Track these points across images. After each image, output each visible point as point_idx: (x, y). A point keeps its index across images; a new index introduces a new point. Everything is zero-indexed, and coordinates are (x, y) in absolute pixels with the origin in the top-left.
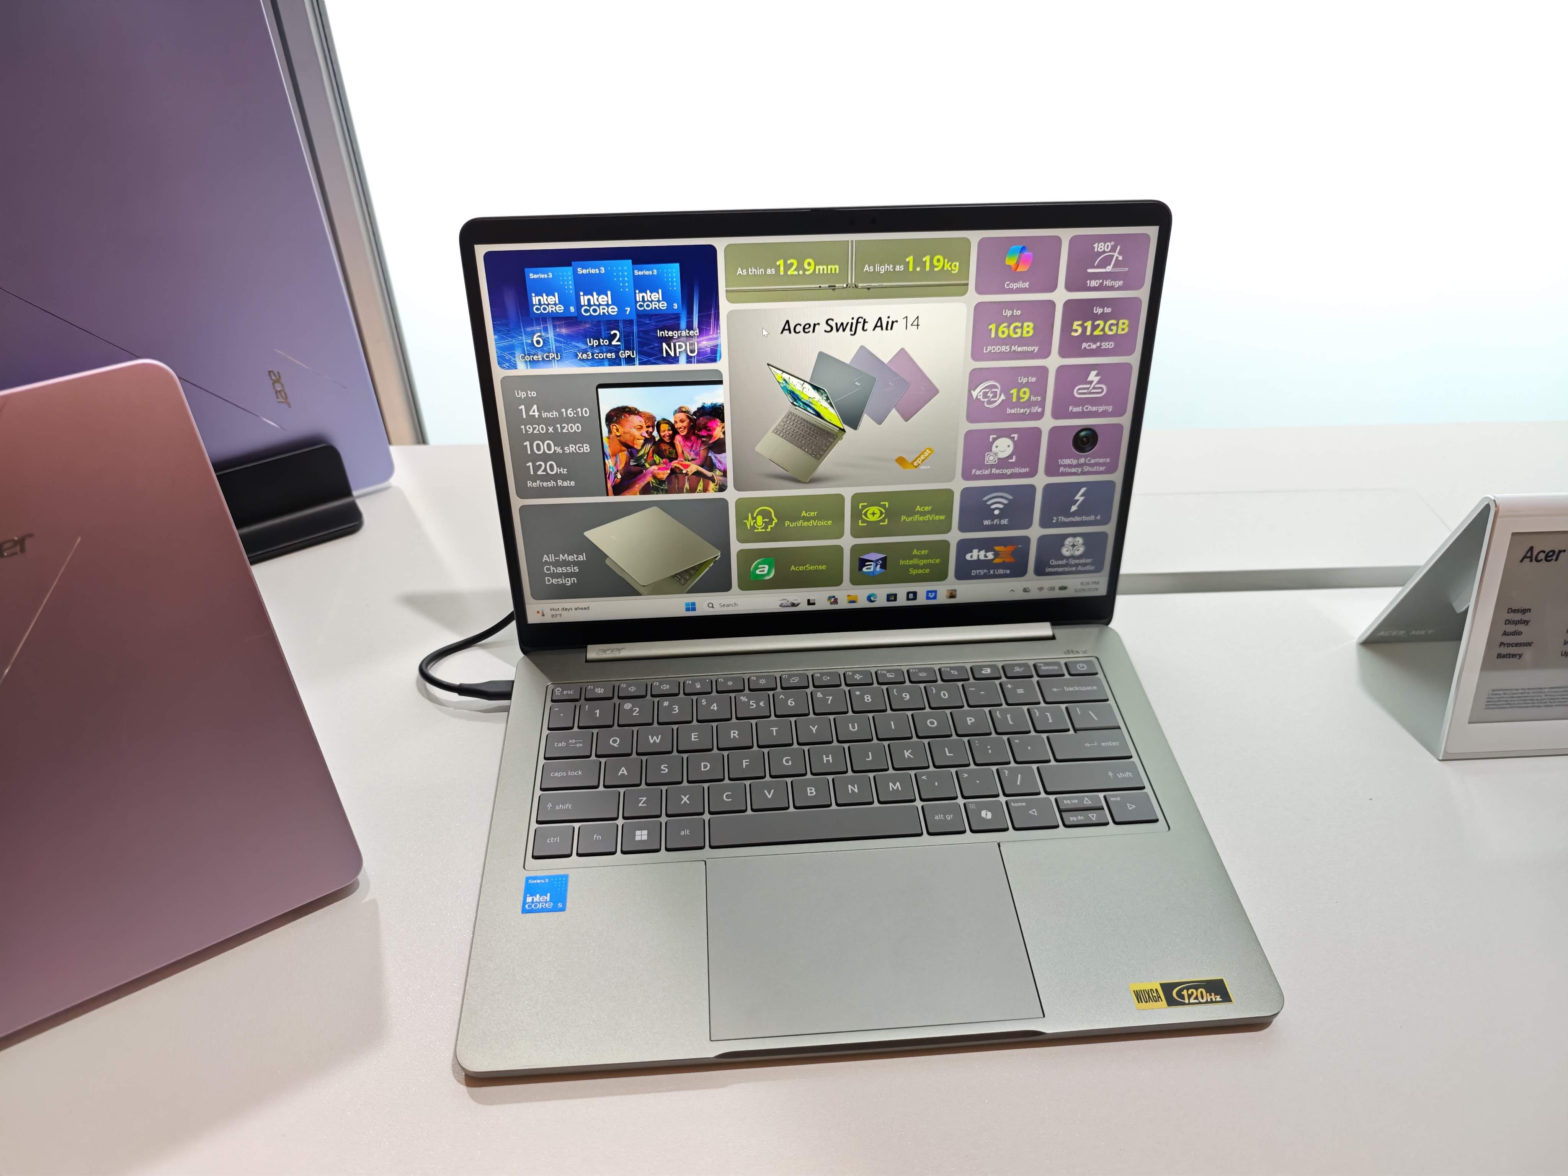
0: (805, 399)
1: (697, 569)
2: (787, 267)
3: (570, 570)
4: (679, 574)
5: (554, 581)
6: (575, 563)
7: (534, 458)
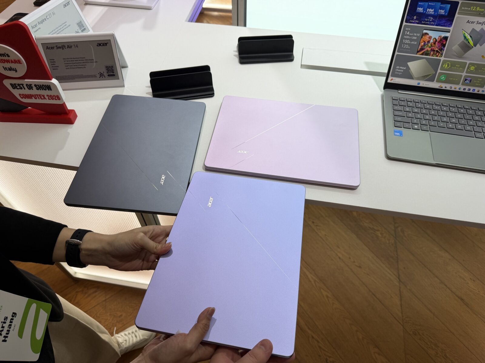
0: (467, 38)
1: (428, 75)
2: (473, 8)
3: (401, 71)
4: (424, 76)
5: (397, 73)
6: (403, 69)
7: (404, 43)
